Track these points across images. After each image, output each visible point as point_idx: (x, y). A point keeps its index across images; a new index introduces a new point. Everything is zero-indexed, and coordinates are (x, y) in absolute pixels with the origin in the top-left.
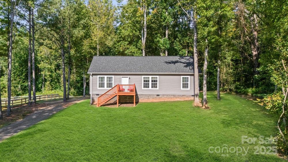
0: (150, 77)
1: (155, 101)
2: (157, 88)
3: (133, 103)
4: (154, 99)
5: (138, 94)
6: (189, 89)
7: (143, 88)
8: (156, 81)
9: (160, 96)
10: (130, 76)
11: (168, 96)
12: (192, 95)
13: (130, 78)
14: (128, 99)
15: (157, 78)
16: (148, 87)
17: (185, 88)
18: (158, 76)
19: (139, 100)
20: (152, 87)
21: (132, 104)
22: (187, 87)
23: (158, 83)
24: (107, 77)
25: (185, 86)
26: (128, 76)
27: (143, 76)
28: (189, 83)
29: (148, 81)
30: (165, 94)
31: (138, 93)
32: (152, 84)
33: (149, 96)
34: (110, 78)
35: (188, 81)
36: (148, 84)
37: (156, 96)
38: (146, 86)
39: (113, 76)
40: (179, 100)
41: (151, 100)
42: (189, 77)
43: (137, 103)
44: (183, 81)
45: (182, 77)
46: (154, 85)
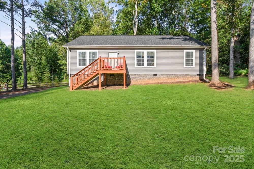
0: (145, 51)
1: (151, 82)
2: (154, 65)
3: (123, 85)
4: (150, 80)
5: (129, 74)
6: (194, 66)
7: (136, 66)
8: (153, 57)
9: (158, 76)
10: (119, 51)
11: (168, 75)
12: (197, 74)
13: (119, 53)
14: (117, 80)
15: (154, 54)
16: (143, 65)
17: (189, 65)
18: (155, 51)
19: (130, 81)
20: (148, 65)
21: (121, 87)
22: (192, 64)
23: (155, 59)
24: (90, 52)
25: (189, 62)
26: (117, 51)
27: (136, 51)
28: (194, 59)
29: (143, 57)
30: (164, 74)
31: (130, 72)
32: (148, 61)
33: (143, 77)
34: (93, 53)
35: (192, 57)
36: (143, 61)
37: (152, 76)
38: (140, 63)
39: (97, 51)
40: (181, 80)
41: (146, 81)
42: (194, 51)
43: (128, 84)
44: (187, 57)
45: (185, 51)
46: (151, 63)
